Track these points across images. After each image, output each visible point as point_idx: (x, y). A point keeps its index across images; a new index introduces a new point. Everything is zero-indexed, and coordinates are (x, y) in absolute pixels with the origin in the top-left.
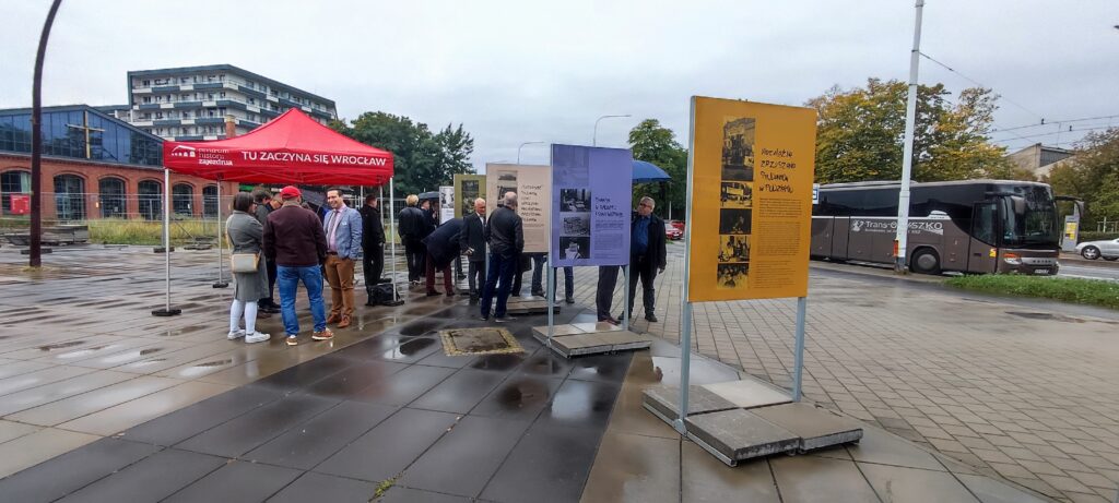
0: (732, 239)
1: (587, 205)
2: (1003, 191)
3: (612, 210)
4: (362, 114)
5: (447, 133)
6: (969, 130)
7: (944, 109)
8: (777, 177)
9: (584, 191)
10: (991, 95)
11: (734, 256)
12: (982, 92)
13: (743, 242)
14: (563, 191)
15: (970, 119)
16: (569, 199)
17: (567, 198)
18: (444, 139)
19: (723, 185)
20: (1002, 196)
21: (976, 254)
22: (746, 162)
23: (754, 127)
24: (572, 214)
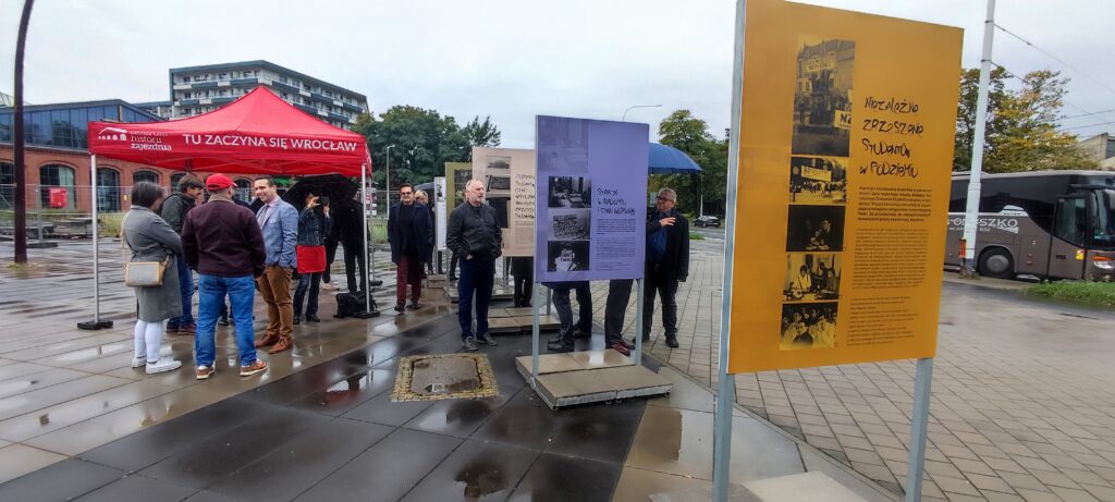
0: (809, 259)
1: (586, 199)
2: (1094, 183)
3: (619, 205)
4: (391, 108)
5: (474, 125)
6: (1034, 117)
7: (1005, 94)
8: (891, 150)
9: (581, 179)
10: (1058, 78)
11: (812, 290)
12: (1049, 75)
13: (828, 266)
14: (552, 180)
15: (1035, 105)
16: (561, 191)
17: (557, 190)
18: (471, 132)
19: (796, 162)
20: (1093, 189)
21: (1058, 256)
22: (837, 122)
23: (852, 58)
24: (566, 210)
